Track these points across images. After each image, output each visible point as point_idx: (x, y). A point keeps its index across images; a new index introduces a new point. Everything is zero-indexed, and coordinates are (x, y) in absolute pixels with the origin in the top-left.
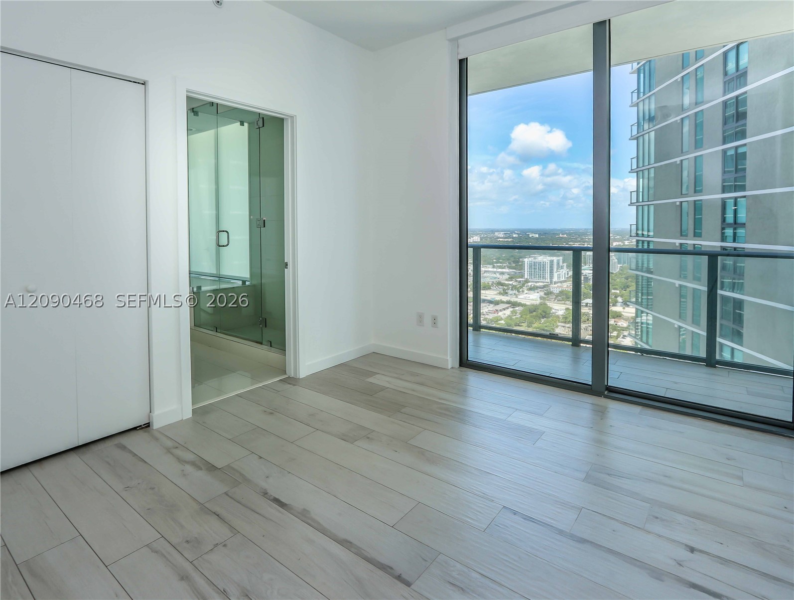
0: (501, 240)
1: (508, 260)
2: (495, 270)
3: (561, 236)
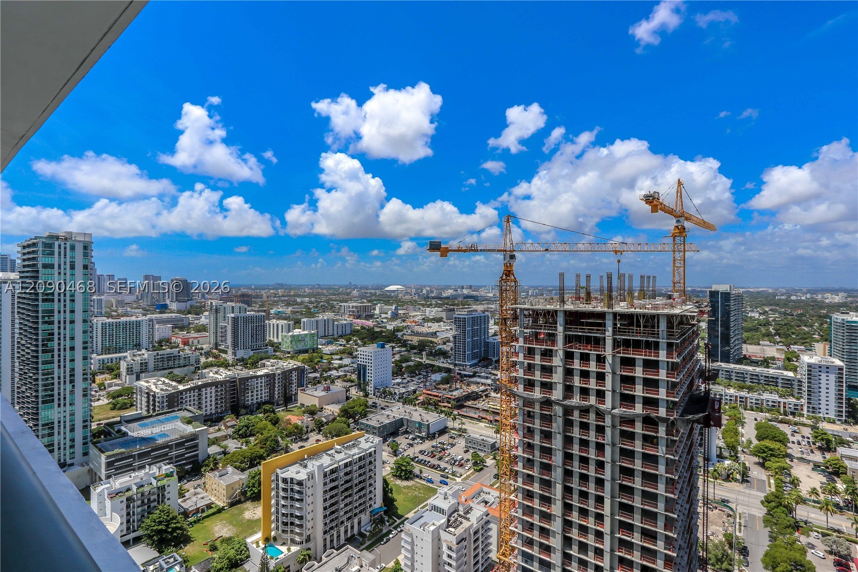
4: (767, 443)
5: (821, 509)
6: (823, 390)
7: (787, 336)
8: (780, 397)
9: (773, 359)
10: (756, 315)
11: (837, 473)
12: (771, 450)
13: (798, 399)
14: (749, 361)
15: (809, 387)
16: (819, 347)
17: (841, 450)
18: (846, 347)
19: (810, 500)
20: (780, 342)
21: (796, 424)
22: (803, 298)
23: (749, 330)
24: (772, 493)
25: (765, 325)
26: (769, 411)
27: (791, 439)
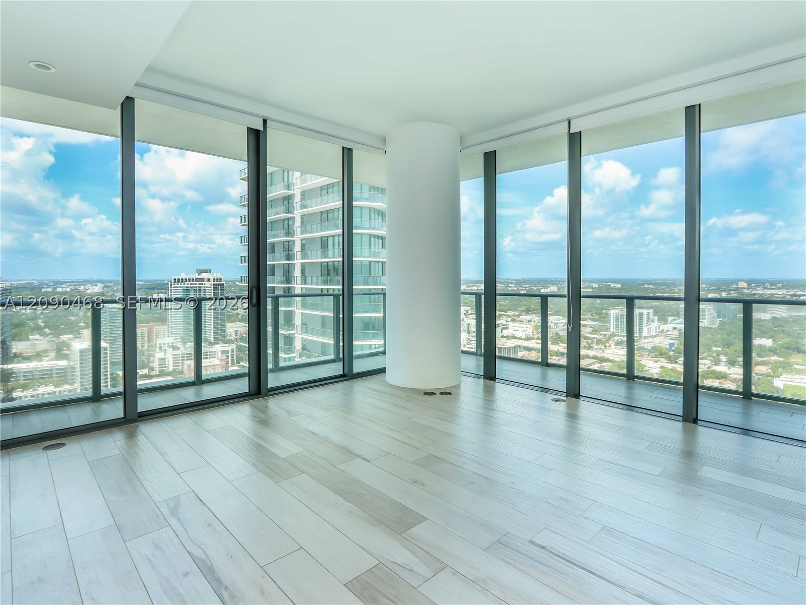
7: (56, 327)
9: (45, 351)
13: (72, 385)
14: (20, 359)
20: (50, 334)
22: (68, 290)
23: (17, 326)
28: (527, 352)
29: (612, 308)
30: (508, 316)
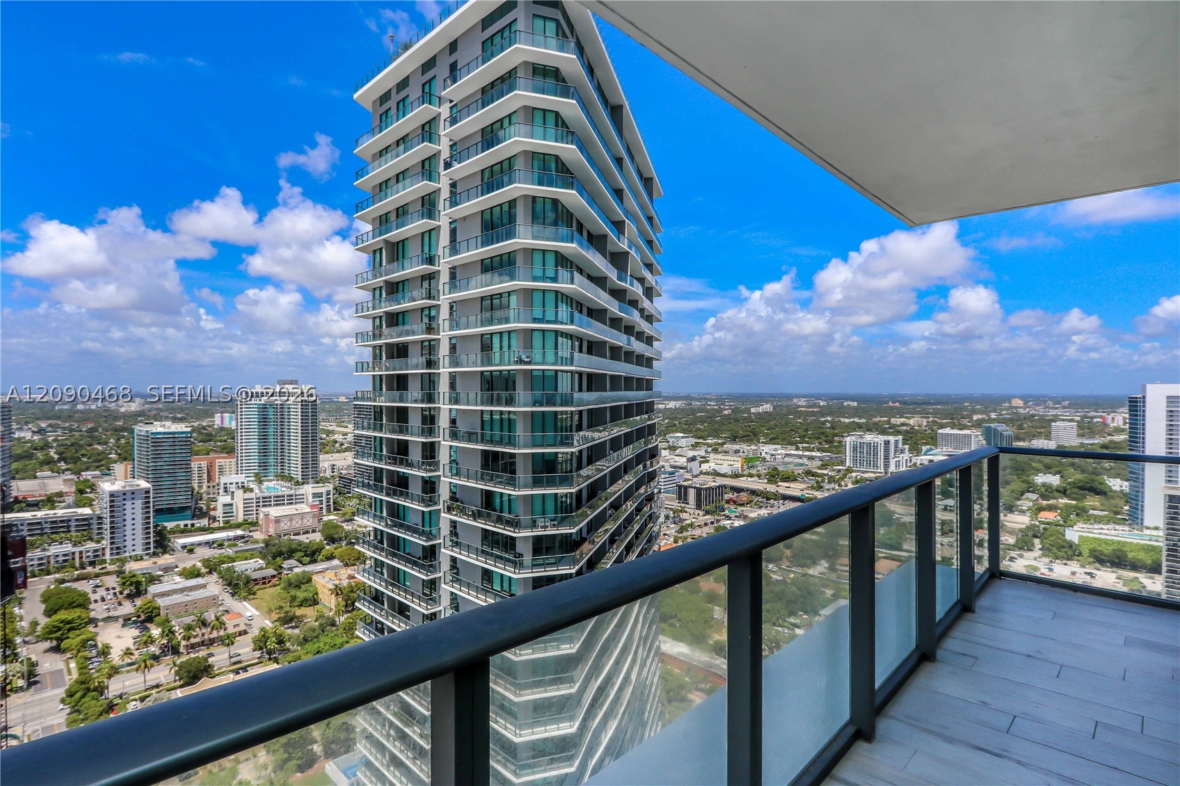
0: (803, 409)
1: (817, 438)
2: (801, 453)
3: (891, 404)
4: (63, 615)
5: (137, 670)
6: (129, 522)
7: (76, 460)
8: (75, 545)
9: (60, 494)
10: (28, 435)
11: (150, 619)
12: (69, 622)
13: (98, 542)
14: (24, 505)
15: (112, 522)
16: (119, 468)
17: (153, 589)
18: (152, 464)
19: (123, 666)
20: (67, 470)
21: (97, 576)
22: (93, 407)
23: (19, 458)
24: (76, 681)
25: (42, 449)
26: (58, 570)
27: (93, 597)
28: (736, 494)
29: (846, 434)
30: (709, 445)
